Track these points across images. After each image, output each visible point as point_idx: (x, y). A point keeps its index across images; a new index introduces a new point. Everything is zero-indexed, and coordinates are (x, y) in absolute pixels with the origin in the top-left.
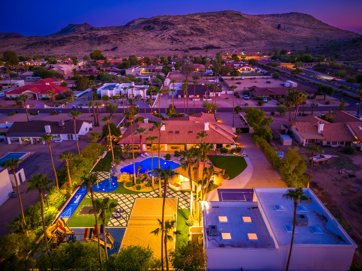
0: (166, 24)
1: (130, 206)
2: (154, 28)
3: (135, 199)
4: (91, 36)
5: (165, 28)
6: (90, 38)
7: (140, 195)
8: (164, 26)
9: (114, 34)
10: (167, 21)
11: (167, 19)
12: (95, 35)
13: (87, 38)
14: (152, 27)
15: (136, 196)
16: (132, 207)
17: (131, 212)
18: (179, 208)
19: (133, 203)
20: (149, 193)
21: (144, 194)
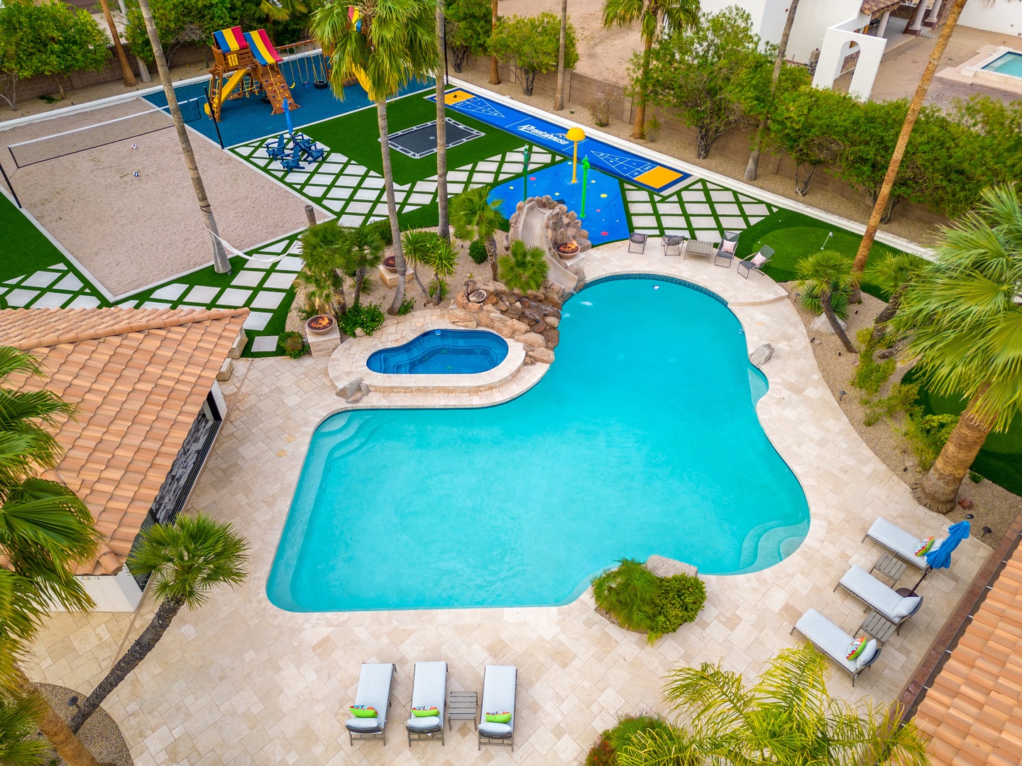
16: (299, 190)
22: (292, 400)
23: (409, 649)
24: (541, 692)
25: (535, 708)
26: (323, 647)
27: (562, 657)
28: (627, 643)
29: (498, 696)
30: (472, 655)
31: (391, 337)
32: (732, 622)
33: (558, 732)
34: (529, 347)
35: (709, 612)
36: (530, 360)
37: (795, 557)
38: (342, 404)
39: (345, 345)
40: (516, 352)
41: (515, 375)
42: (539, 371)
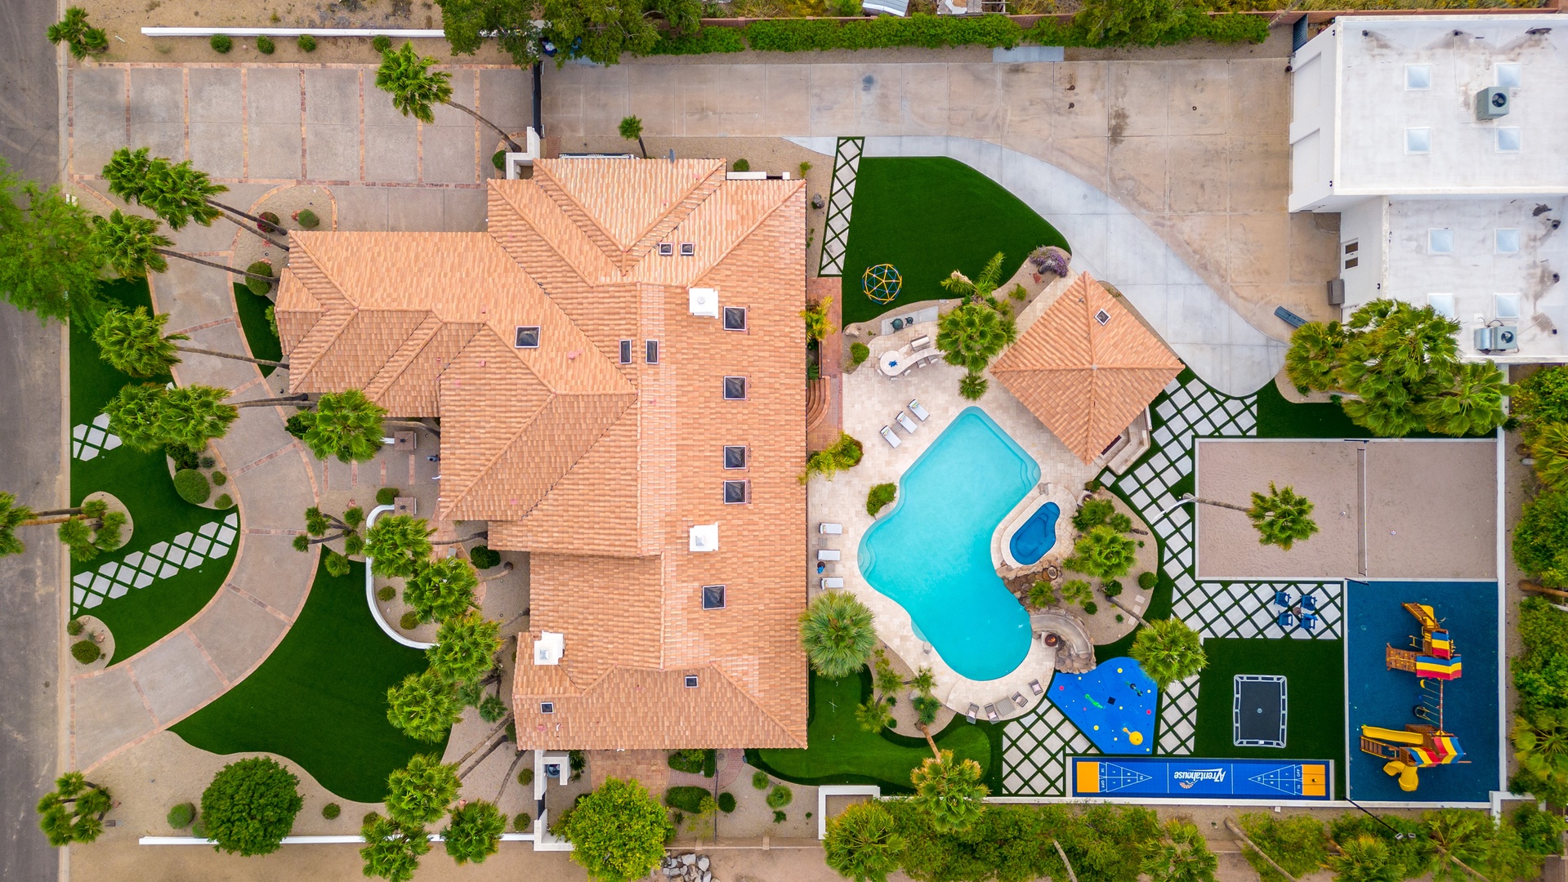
1: (1238, 590)
3: (1199, 584)
7: (1173, 569)
15: (1185, 583)
16: (1246, 583)
17: (1271, 583)
18: (1254, 432)
19: (1225, 585)
20: (1162, 544)
21: (1167, 555)
22: (1061, 466)
23: (924, 430)
24: (886, 450)
25: (883, 446)
26: (946, 410)
27: (888, 463)
28: (876, 482)
29: (893, 439)
30: (909, 443)
31: (1064, 525)
32: (857, 513)
33: (873, 445)
34: (1010, 569)
35: (865, 511)
36: (1003, 564)
37: (855, 552)
38: (1042, 480)
39: (1075, 504)
40: (1014, 564)
41: (999, 550)
42: (996, 564)
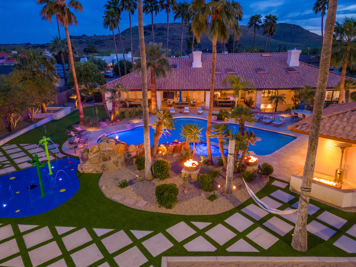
0: (162, 30)
2: (150, 34)
4: (87, 40)
5: (160, 34)
6: (86, 42)
8: (159, 31)
9: (110, 39)
10: (162, 28)
11: (163, 26)
12: (91, 39)
13: (84, 42)
14: (148, 33)
